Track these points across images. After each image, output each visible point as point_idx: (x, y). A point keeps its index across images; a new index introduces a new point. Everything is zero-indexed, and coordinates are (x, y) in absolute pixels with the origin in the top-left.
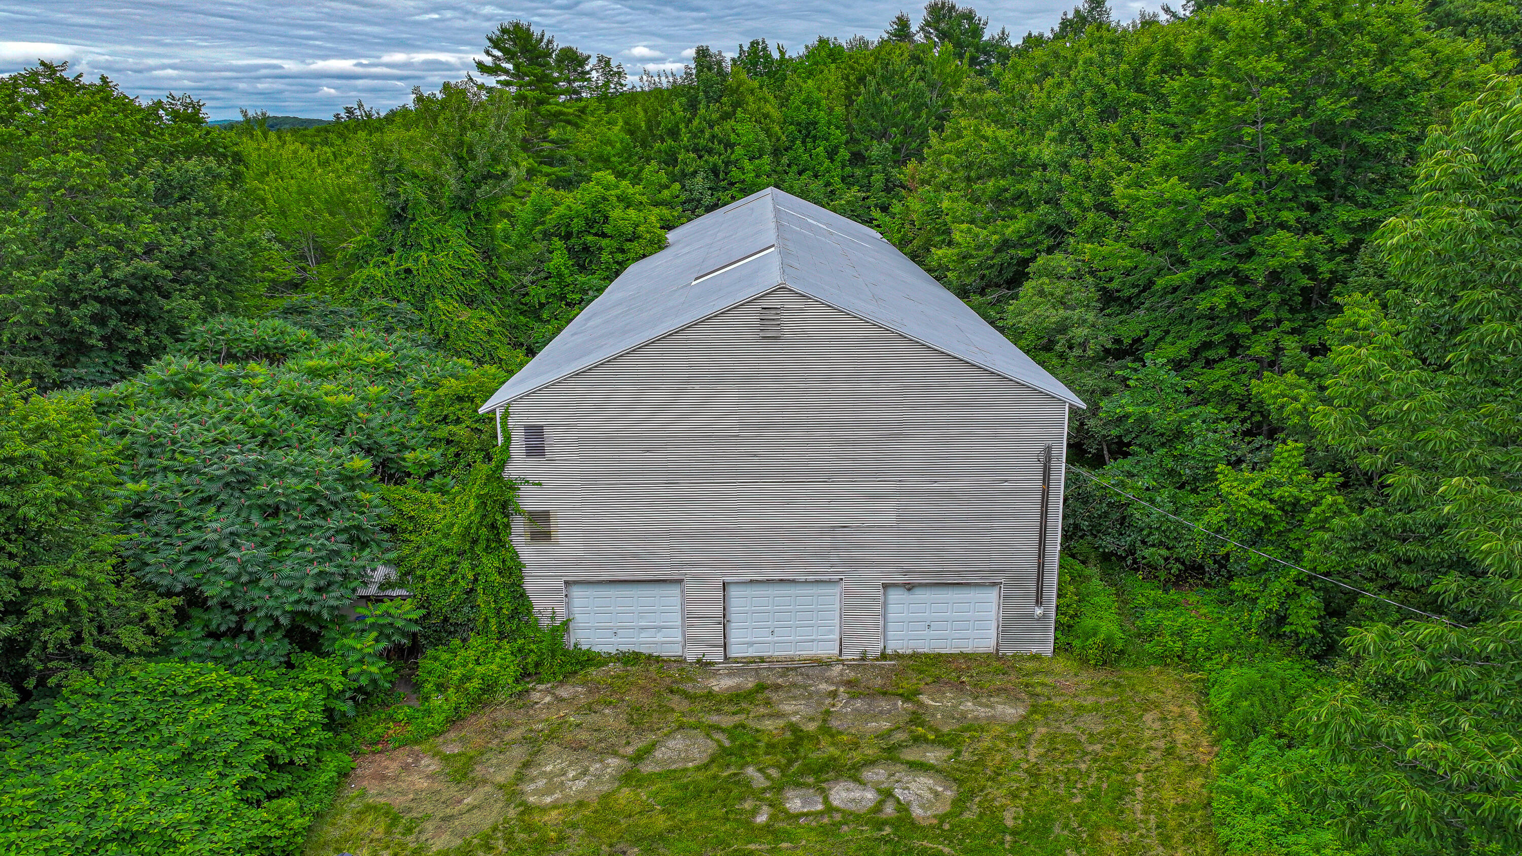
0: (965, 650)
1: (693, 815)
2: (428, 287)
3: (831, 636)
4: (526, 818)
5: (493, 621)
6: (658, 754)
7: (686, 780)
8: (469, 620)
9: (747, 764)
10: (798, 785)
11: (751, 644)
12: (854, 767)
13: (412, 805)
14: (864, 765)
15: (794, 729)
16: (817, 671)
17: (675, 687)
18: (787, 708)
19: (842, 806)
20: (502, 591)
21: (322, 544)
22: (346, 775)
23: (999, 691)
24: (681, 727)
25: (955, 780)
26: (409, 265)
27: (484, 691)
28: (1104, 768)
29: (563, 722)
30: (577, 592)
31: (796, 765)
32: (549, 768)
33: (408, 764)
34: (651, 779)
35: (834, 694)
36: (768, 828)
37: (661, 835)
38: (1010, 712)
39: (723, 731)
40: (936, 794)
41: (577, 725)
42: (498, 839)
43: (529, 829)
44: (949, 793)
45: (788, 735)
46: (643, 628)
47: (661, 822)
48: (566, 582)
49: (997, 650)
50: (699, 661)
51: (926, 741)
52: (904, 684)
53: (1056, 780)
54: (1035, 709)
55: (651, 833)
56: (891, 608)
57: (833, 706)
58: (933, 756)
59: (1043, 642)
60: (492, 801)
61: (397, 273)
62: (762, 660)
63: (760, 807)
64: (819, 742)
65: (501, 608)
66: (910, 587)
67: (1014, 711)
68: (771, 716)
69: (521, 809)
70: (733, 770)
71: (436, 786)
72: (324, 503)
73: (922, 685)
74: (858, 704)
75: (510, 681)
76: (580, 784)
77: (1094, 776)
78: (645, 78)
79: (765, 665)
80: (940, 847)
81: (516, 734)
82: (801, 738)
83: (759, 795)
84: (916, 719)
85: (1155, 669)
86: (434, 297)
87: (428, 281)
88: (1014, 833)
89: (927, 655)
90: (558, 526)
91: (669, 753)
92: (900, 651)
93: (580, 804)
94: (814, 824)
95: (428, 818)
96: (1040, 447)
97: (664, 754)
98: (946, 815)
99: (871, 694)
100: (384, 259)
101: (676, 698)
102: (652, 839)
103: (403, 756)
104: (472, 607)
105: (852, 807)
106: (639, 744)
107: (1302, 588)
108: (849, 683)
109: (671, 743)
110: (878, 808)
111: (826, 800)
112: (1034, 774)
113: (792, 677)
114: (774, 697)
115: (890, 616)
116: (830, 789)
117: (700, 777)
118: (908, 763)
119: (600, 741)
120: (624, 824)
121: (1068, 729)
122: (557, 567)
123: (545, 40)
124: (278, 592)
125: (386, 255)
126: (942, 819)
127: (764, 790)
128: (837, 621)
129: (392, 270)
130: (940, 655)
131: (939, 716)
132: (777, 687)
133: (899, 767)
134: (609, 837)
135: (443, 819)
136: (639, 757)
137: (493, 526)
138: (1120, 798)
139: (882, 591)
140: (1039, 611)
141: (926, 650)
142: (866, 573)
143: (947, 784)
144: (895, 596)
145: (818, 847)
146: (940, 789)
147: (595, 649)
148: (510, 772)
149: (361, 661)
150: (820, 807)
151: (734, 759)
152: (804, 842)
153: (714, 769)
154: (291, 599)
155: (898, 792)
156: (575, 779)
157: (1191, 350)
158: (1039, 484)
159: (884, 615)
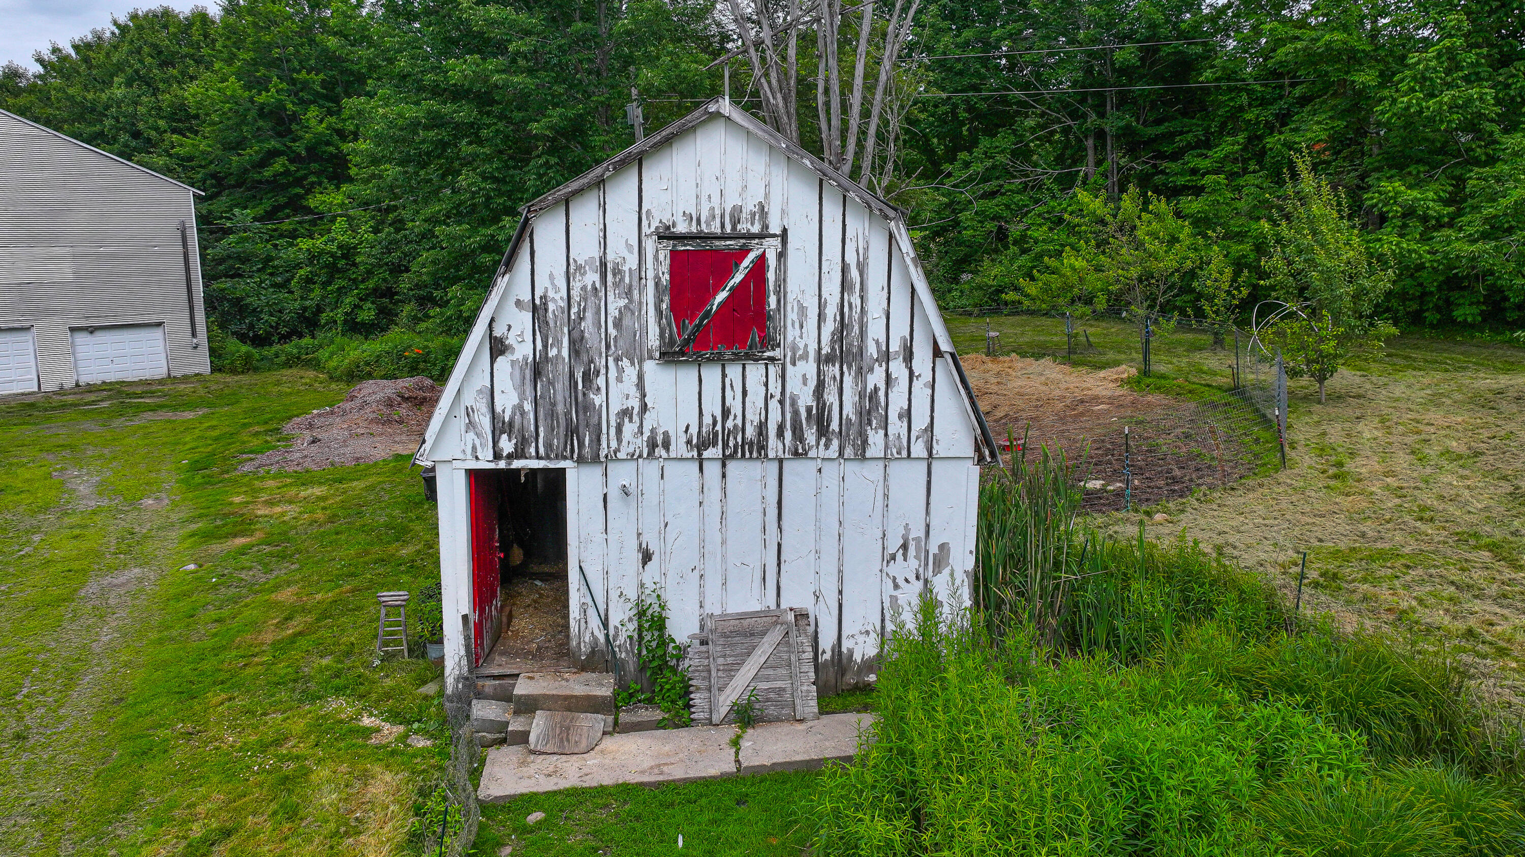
0: (143, 378)
3: (30, 376)
49: (169, 374)
56: (79, 349)
59: (202, 364)
66: (92, 330)
89: (114, 384)
92: (91, 382)
96: (176, 223)
115: (78, 356)
128: (33, 363)
130: (124, 383)
139: (69, 334)
140: (195, 341)
141: (113, 380)
142: (54, 320)
144: (82, 339)
157: (266, 212)
158: (180, 249)
159: (74, 354)
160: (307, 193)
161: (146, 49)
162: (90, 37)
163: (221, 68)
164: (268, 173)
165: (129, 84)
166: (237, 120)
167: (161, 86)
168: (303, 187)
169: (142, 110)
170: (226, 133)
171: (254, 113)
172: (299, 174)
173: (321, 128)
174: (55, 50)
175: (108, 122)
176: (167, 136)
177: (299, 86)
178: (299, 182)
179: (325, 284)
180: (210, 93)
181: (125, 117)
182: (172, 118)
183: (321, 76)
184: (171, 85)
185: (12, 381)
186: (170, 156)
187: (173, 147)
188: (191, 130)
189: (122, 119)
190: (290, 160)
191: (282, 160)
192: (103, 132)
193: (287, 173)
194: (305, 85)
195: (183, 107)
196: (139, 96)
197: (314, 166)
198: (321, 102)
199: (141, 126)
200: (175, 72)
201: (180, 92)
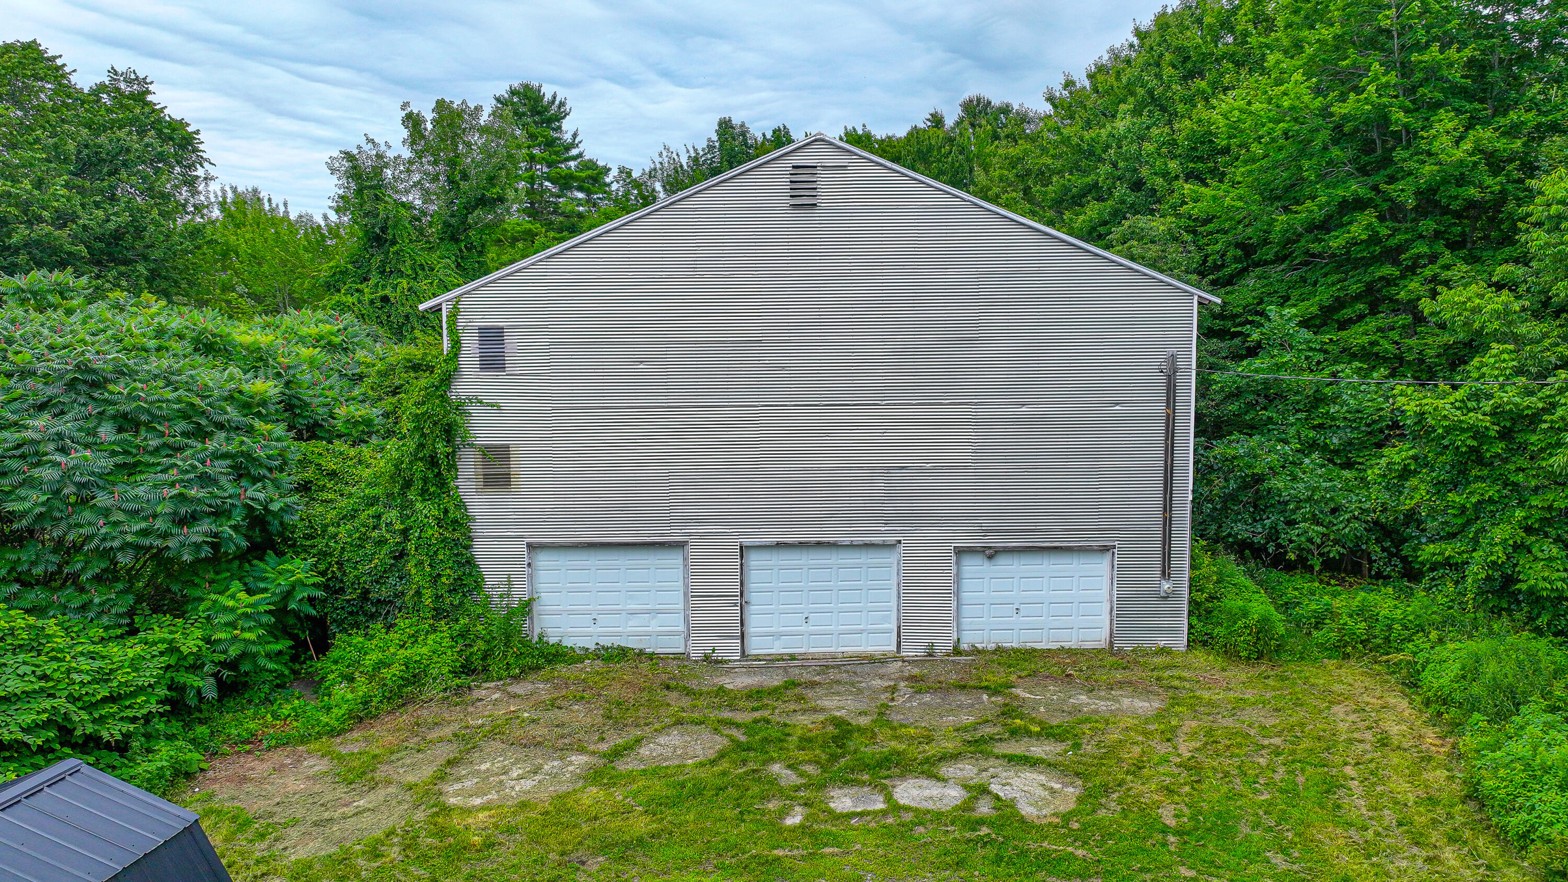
0: (1067, 645)
1: (691, 817)
2: (407, 317)
3: (886, 626)
4: (440, 820)
5: (427, 593)
6: (644, 751)
7: (681, 778)
8: (396, 596)
9: (772, 760)
10: (846, 783)
11: (778, 636)
12: (927, 760)
13: (275, 809)
14: (940, 760)
15: (838, 723)
16: (867, 668)
17: (673, 683)
18: (827, 703)
19: (913, 804)
20: (441, 552)
21: (191, 465)
22: (188, 776)
23: (1121, 684)
24: (679, 722)
25: (1077, 774)
26: (388, 292)
27: (407, 682)
28: (1293, 762)
29: (513, 717)
30: (544, 560)
31: (843, 761)
32: (483, 767)
33: (283, 765)
34: (631, 778)
35: (894, 689)
36: (803, 829)
37: (640, 841)
38: (1143, 706)
39: (738, 726)
40: (1052, 791)
41: (533, 721)
42: (393, 845)
43: (442, 833)
44: (1071, 790)
45: (830, 729)
46: (633, 613)
47: (641, 825)
48: (530, 546)
49: (1111, 643)
50: (707, 658)
51: (1029, 734)
52: (990, 677)
53: (1226, 774)
54: (1175, 701)
55: (627, 837)
56: (966, 584)
57: (893, 700)
58: (1039, 750)
59: (1174, 630)
60: (394, 803)
61: (372, 302)
62: (793, 657)
63: (792, 807)
64: (874, 736)
65: (439, 575)
66: (991, 554)
67: (1146, 704)
68: (804, 711)
69: (435, 810)
70: (752, 766)
71: (317, 788)
72: (204, 422)
73: (1013, 678)
74: (927, 698)
75: (445, 670)
76: (527, 784)
77: (1281, 770)
78: (665, 154)
79: (796, 663)
80: (1070, 849)
81: (447, 731)
82: (850, 732)
83: (790, 796)
84: (1007, 712)
85: (1331, 664)
86: (413, 328)
87: (408, 309)
88: (1179, 833)
89: (1016, 651)
90: (521, 466)
91: (660, 750)
92: (979, 646)
93: (523, 805)
94: (873, 824)
95: (295, 823)
96: (1159, 359)
97: (651, 751)
98: (1070, 813)
99: (942, 688)
100: (359, 286)
101: (675, 694)
102: (627, 846)
103: (279, 757)
104: (401, 578)
105: (930, 806)
106: (616, 740)
107: (1533, 539)
108: (912, 678)
109: (662, 740)
110: (967, 807)
111: (889, 798)
112: (1192, 767)
113: (833, 675)
114: (810, 693)
115: (964, 595)
116: (894, 787)
117: (703, 774)
118: (1004, 756)
119: (562, 737)
120: (585, 828)
121: (1229, 722)
122: (517, 523)
123: (557, 103)
124: (119, 516)
125: (361, 283)
126: (1067, 818)
127: (797, 789)
128: (894, 603)
129: (367, 298)
130: (1034, 650)
131: (1042, 709)
132: (813, 685)
133: (992, 762)
134: (561, 843)
135: (315, 824)
136: (617, 753)
137: (433, 462)
138: (1328, 791)
139: (954, 558)
140: (1166, 586)
141: (1015, 645)
142: (934, 533)
143: (1067, 780)
144: (973, 567)
145: (881, 852)
146: (1057, 786)
147: (568, 643)
148: (428, 772)
149: (232, 625)
150: (880, 806)
151: (752, 754)
152: (858, 846)
153: (725, 765)
154: (136, 528)
155: (995, 788)
156: (520, 778)
157: (1321, 308)
158: (1161, 408)
159: (957, 594)
160: (1403, 277)
161: (1168, 57)
162: (1106, 57)
163: (1278, 62)
164: (1336, 241)
165: (1136, 112)
166: (1292, 149)
167: (1181, 108)
168: (1396, 262)
169: (1149, 147)
170: (1268, 176)
171: (1324, 136)
172: (1393, 242)
173: (1459, 154)
174: (1069, 84)
175: (1104, 169)
176: (1176, 184)
177: (1419, 75)
178: (1392, 255)
179: (1440, 487)
180: (1256, 106)
181: (1126, 160)
182: (1192, 155)
183: (1467, 52)
184: (1195, 106)
185: (860, 632)
186: (1179, 216)
187: (1184, 203)
188: (1213, 172)
189: (1121, 164)
190: (1381, 218)
191: (1367, 218)
192: (1097, 183)
193: (1374, 239)
194: (1432, 74)
195: (1207, 138)
196: (1148, 128)
197: (1428, 225)
198: (1457, 103)
199: (1144, 172)
200: (1203, 84)
201: (1205, 115)
